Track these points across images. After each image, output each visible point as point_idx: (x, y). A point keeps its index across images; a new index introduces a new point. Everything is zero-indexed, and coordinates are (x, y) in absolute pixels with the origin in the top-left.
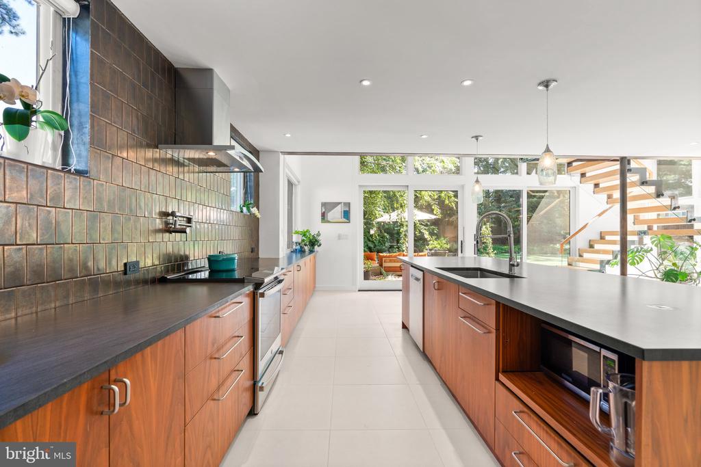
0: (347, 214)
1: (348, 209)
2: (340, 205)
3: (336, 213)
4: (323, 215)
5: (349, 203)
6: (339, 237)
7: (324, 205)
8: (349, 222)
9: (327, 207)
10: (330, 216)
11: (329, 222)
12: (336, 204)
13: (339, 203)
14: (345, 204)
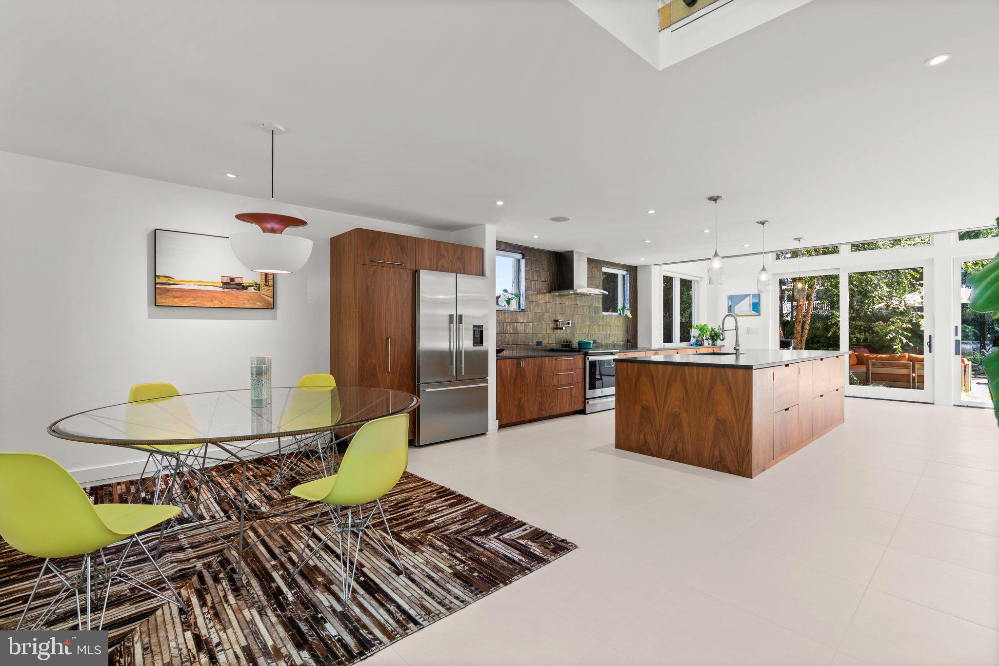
0: (756, 307)
1: (757, 301)
2: (748, 298)
3: (744, 306)
4: (730, 308)
5: (759, 295)
6: (748, 331)
7: (730, 298)
8: (760, 315)
9: (734, 300)
10: (737, 309)
11: (737, 315)
12: (744, 297)
13: (747, 296)
14: (754, 296)
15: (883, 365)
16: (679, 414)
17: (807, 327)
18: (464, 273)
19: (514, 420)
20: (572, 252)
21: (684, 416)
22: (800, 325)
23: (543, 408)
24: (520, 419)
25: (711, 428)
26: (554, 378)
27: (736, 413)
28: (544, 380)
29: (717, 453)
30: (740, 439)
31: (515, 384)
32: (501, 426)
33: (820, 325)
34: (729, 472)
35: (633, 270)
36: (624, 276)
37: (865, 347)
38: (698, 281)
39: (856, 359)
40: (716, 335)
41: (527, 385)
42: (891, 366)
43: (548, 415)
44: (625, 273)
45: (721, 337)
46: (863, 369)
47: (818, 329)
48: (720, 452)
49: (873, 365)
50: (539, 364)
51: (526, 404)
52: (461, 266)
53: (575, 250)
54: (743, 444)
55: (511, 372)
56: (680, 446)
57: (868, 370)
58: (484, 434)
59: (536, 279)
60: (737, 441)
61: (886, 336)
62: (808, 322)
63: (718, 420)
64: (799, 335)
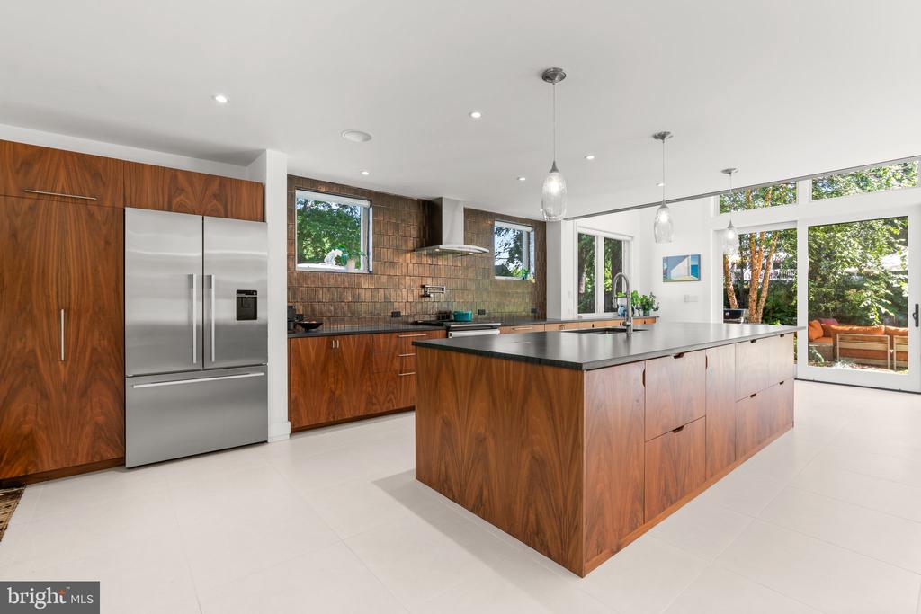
0: (696, 271)
1: (696, 263)
2: (686, 259)
3: (682, 269)
4: (666, 273)
5: (699, 256)
6: (686, 299)
7: (666, 260)
8: (699, 280)
9: (671, 262)
10: (674, 273)
11: (673, 281)
12: (681, 259)
13: (685, 257)
14: (693, 257)
15: (854, 339)
16: (485, 439)
17: (765, 294)
18: (226, 216)
19: (323, 420)
20: (441, 198)
21: (490, 443)
22: (756, 293)
23: (374, 400)
24: (334, 417)
25: (524, 473)
26: (394, 362)
27: (559, 450)
28: (376, 364)
29: (532, 517)
30: (565, 499)
31: (324, 370)
32: (295, 430)
33: (783, 292)
34: (549, 556)
35: (540, 227)
36: (528, 233)
37: (834, 317)
38: (628, 241)
39: (822, 331)
40: (648, 304)
41: (346, 371)
42: (863, 340)
43: (385, 410)
44: (529, 229)
45: (655, 306)
46: (828, 343)
47: (780, 296)
48: (536, 515)
49: (841, 339)
50: (367, 343)
51: (345, 397)
52: (220, 207)
53: (445, 196)
54: (570, 508)
55: (317, 355)
56: (485, 493)
57: (835, 344)
58: (266, 442)
59: (390, 233)
60: (561, 502)
61: (859, 304)
62: (765, 289)
63: (534, 457)
64: (755, 304)
